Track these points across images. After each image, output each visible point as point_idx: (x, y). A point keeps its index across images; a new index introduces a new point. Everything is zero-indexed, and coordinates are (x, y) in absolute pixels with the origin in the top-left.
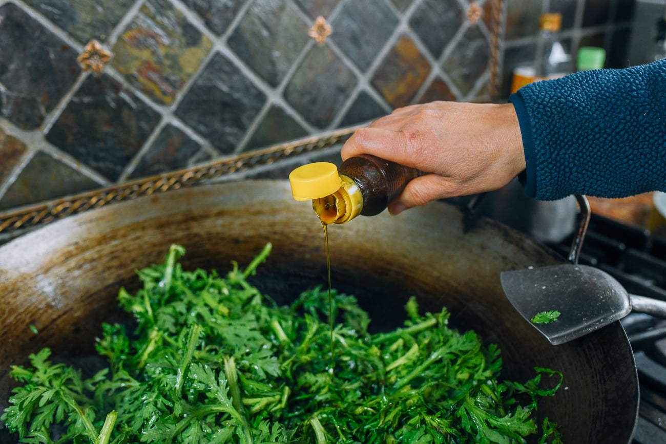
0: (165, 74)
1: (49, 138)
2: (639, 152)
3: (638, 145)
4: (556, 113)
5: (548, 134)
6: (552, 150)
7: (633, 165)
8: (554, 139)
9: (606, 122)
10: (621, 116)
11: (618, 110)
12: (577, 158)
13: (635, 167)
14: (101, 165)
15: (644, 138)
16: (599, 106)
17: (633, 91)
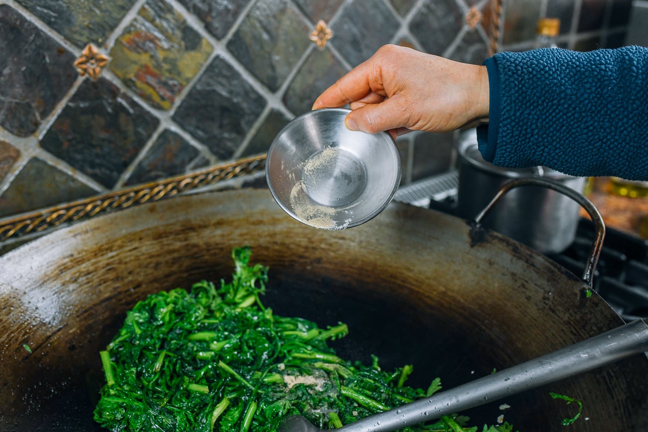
0: (163, 79)
1: (43, 144)
2: (599, 125)
3: (599, 118)
4: (526, 72)
5: (516, 93)
6: (517, 108)
7: (592, 137)
8: (520, 98)
9: (573, 90)
10: (588, 86)
11: (586, 80)
12: (540, 120)
13: (593, 139)
14: (97, 171)
15: (606, 112)
16: (568, 73)
17: (602, 64)
